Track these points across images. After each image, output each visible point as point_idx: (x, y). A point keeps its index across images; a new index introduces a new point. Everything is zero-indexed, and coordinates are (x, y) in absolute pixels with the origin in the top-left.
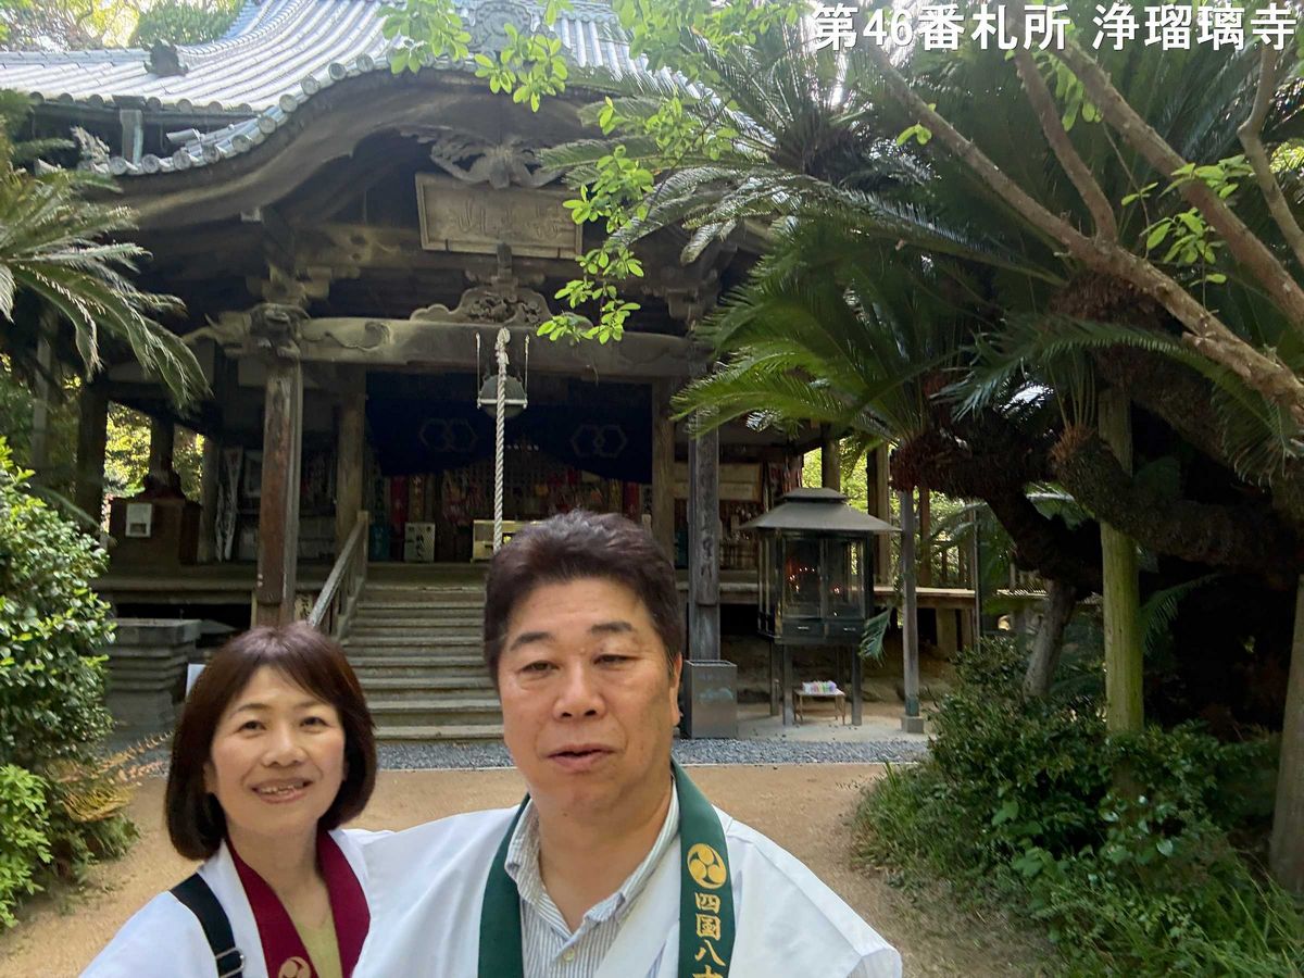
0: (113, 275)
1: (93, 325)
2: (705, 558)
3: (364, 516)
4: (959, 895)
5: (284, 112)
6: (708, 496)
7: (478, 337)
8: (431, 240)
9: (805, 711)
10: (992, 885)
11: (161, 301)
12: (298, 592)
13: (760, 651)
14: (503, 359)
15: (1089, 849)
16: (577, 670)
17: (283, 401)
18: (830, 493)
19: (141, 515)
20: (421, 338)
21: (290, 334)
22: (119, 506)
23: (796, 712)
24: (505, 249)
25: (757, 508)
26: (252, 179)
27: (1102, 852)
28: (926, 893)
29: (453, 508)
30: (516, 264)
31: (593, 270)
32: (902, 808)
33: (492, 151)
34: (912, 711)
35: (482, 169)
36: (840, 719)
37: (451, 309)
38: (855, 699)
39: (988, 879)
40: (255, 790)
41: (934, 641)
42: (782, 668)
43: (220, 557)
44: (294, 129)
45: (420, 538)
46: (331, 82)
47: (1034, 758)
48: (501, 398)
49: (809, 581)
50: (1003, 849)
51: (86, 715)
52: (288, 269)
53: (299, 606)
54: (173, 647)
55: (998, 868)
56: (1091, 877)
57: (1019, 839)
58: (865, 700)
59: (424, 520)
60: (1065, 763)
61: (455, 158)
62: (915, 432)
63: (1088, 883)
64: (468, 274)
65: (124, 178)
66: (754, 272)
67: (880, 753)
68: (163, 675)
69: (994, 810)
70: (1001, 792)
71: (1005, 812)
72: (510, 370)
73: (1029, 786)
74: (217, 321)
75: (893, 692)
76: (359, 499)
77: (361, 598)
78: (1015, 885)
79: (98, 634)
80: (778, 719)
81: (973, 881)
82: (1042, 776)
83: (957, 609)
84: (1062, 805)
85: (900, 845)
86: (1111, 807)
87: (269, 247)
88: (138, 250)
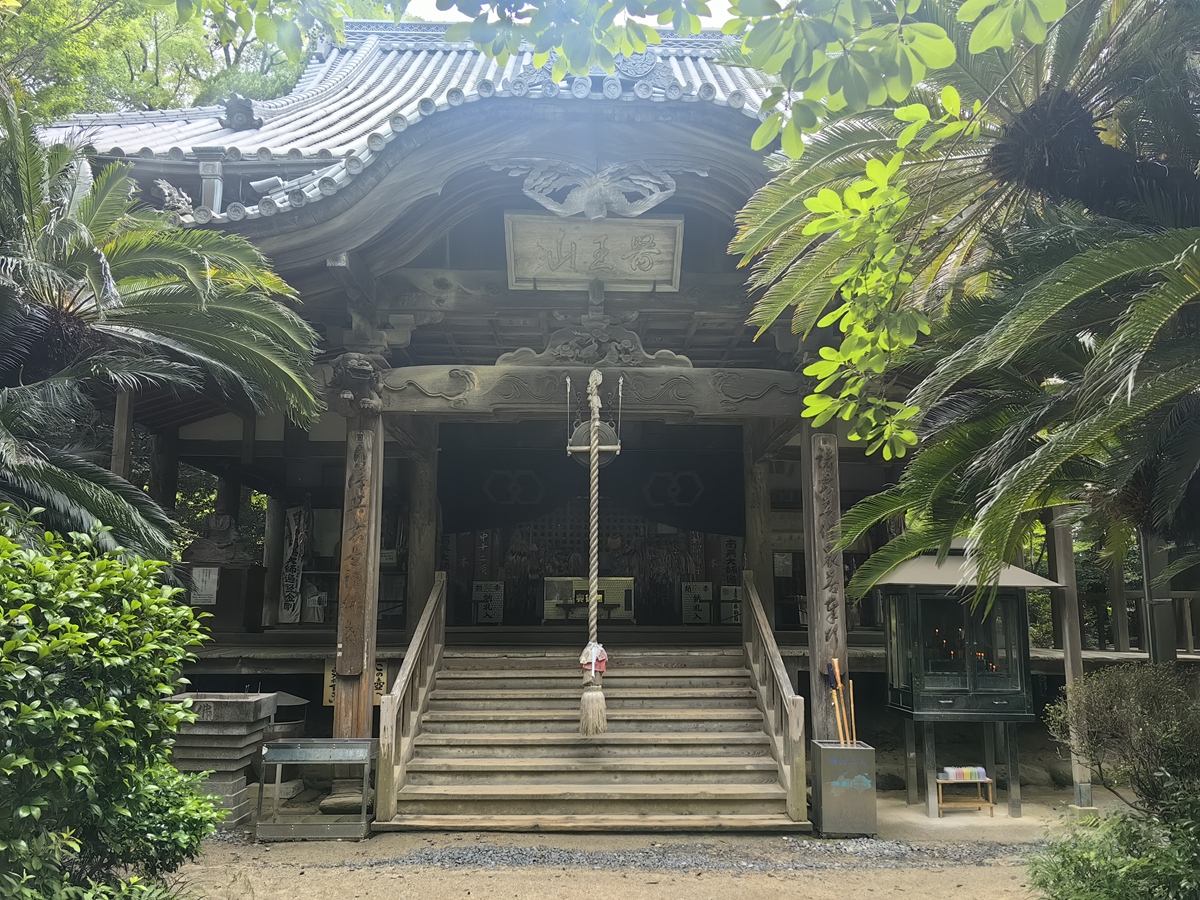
2: (829, 621)
3: (440, 577)
5: (372, 152)
7: (568, 380)
8: (518, 279)
14: (596, 402)
17: (364, 456)
24: (597, 285)
26: (339, 223)
30: (608, 301)
33: (588, 181)
34: (1083, 801)
37: (538, 353)
38: (1009, 786)
44: (381, 170)
45: (488, 598)
46: (420, 118)
48: (595, 442)
52: (369, 317)
59: (492, 579)
61: (548, 191)
65: (209, 227)
68: (239, 755)
72: (604, 415)
76: (435, 558)
77: (438, 668)
80: (921, 807)
87: (353, 295)
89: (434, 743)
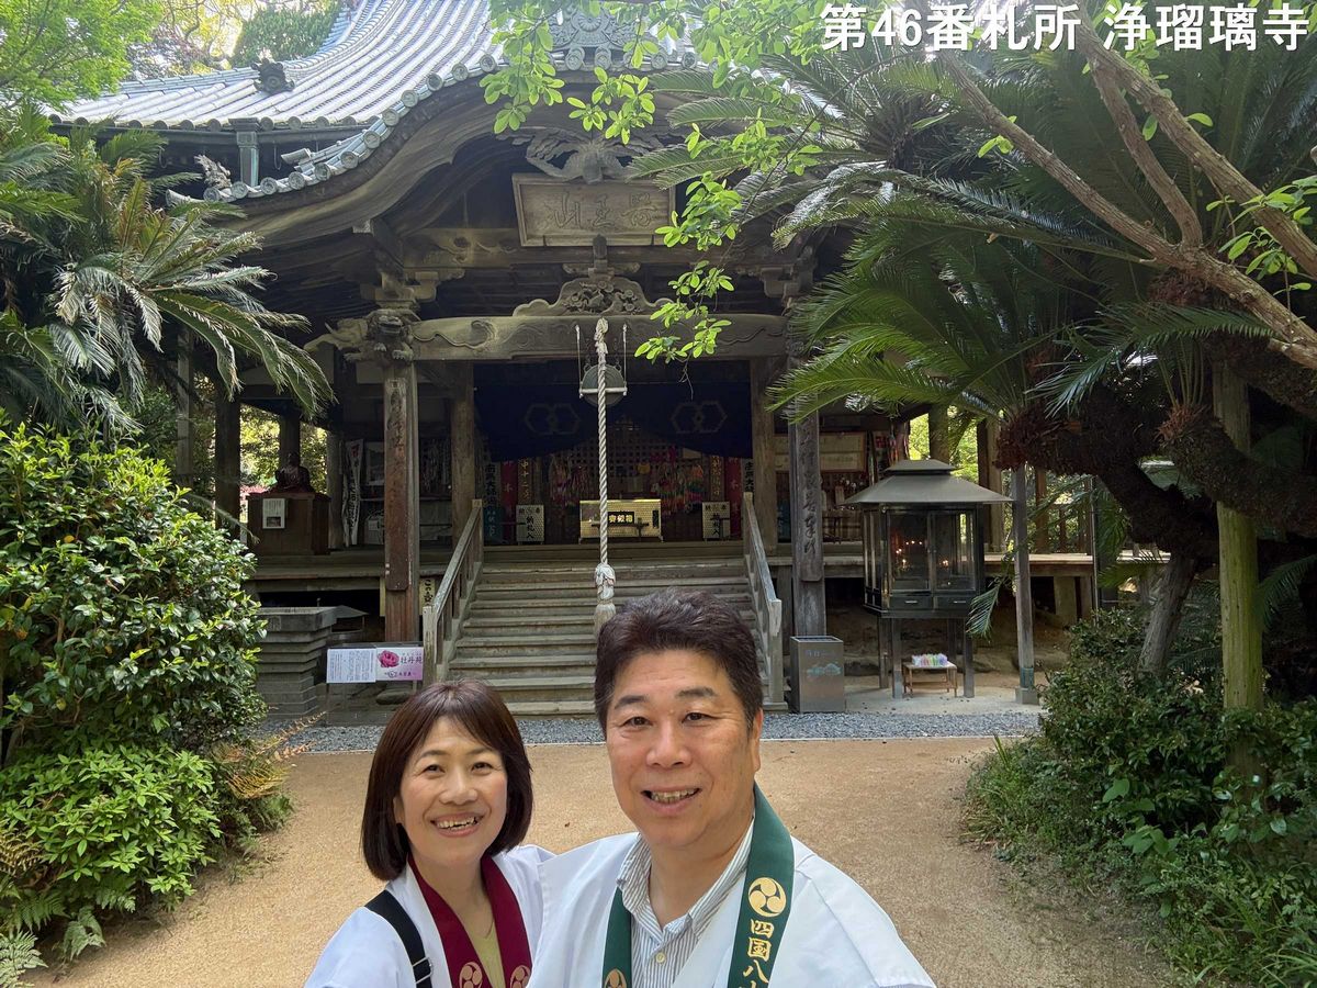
0: (242, 295)
1: (232, 349)
2: (807, 535)
3: (478, 504)
4: (1070, 869)
5: (387, 126)
6: (809, 473)
7: (578, 329)
8: (530, 237)
9: (914, 684)
10: (1103, 861)
11: (288, 319)
12: (422, 577)
13: (869, 623)
14: (602, 348)
15: (1202, 827)
16: (667, 728)
17: (400, 402)
18: (938, 465)
19: (275, 509)
20: (524, 333)
21: (402, 337)
22: (255, 500)
23: (906, 685)
24: (600, 240)
25: (862, 480)
26: (362, 192)
27: (1215, 829)
28: (1036, 867)
29: (559, 489)
30: (611, 254)
31: (685, 291)
32: (1013, 784)
33: (584, 146)
34: (1027, 682)
35: (575, 166)
36: (952, 691)
37: (550, 304)
38: (967, 670)
39: (1100, 853)
40: (433, 822)
41: (1052, 609)
42: (890, 641)
43: (347, 544)
44: (398, 143)
45: (530, 519)
46: (429, 94)
47: (1146, 736)
48: (602, 386)
49: (917, 555)
50: (1114, 825)
51: (243, 701)
52: (397, 275)
53: (423, 591)
54: (313, 633)
55: (1109, 844)
56: (1203, 855)
57: (1130, 816)
58: (978, 671)
59: (533, 503)
60: (1179, 741)
61: (549, 157)
62: (1019, 409)
63: (1200, 860)
64: (565, 267)
65: (245, 202)
66: (848, 257)
67: (991, 725)
68: (305, 659)
69: (1107, 787)
70: (1111, 769)
71: (1116, 789)
72: (610, 360)
73: (1141, 764)
74: (335, 327)
75: (1008, 663)
76: (472, 488)
77: (479, 582)
78: (1125, 860)
79: (253, 631)
80: (888, 692)
81: (1084, 855)
82: (1154, 753)
83: (1076, 574)
84: (1176, 782)
85: (1011, 819)
86: (1223, 785)
87: (381, 256)
88: (263, 272)
89: (473, 645)
